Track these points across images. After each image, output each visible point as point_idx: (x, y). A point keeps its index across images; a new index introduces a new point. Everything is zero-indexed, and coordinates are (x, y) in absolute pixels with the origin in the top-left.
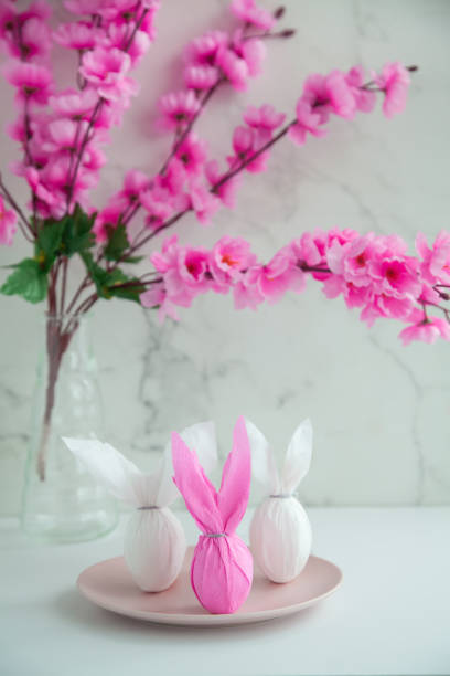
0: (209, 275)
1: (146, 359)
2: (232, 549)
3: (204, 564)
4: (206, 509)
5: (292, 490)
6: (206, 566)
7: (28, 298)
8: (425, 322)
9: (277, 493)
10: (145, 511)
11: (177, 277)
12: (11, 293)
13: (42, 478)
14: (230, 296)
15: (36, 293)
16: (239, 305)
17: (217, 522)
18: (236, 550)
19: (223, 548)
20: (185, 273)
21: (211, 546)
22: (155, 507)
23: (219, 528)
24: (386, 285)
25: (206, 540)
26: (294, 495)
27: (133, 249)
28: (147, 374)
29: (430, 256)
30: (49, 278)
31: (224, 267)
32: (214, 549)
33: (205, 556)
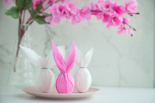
0: (65, 13)
1: (46, 44)
2: (68, 76)
3: (60, 80)
4: (61, 65)
5: (86, 66)
6: (61, 80)
7: (13, 17)
8: (124, 29)
9: (82, 67)
10: (43, 69)
11: (56, 13)
12: (8, 15)
13: (15, 71)
14: (70, 20)
15: (16, 16)
16: (73, 23)
17: (64, 68)
18: (70, 77)
19: (66, 76)
20: (58, 11)
21: (62, 75)
22: (46, 68)
23: (65, 70)
24: (115, 13)
26: (87, 68)
27: (44, 10)
28: (46, 48)
29: (127, 5)
30: (20, 14)
31: (69, 9)
32: (63, 76)
33: (61, 78)
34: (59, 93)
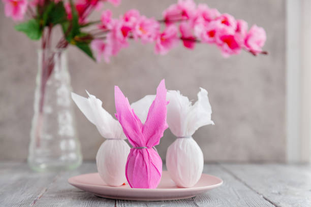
0: (132, 37)
2: (150, 155)
4: (135, 132)
6: (135, 165)
19: (146, 155)
21: (138, 154)
25: (135, 150)
32: (140, 156)
33: (136, 161)
34: (132, 187)
